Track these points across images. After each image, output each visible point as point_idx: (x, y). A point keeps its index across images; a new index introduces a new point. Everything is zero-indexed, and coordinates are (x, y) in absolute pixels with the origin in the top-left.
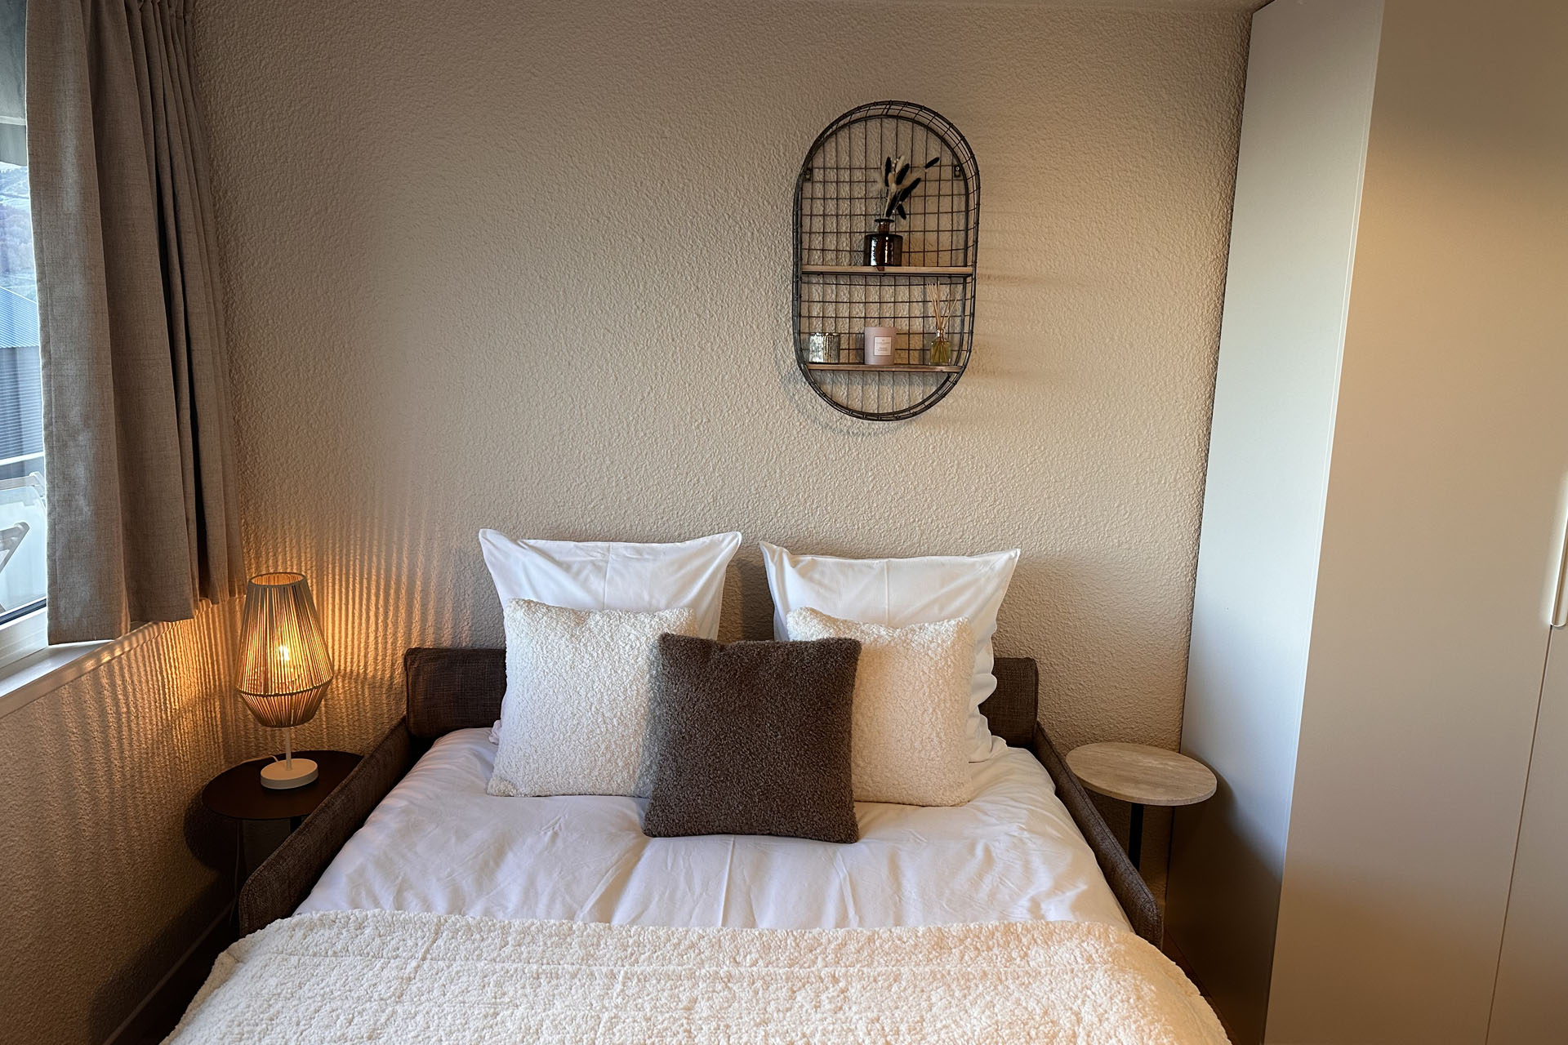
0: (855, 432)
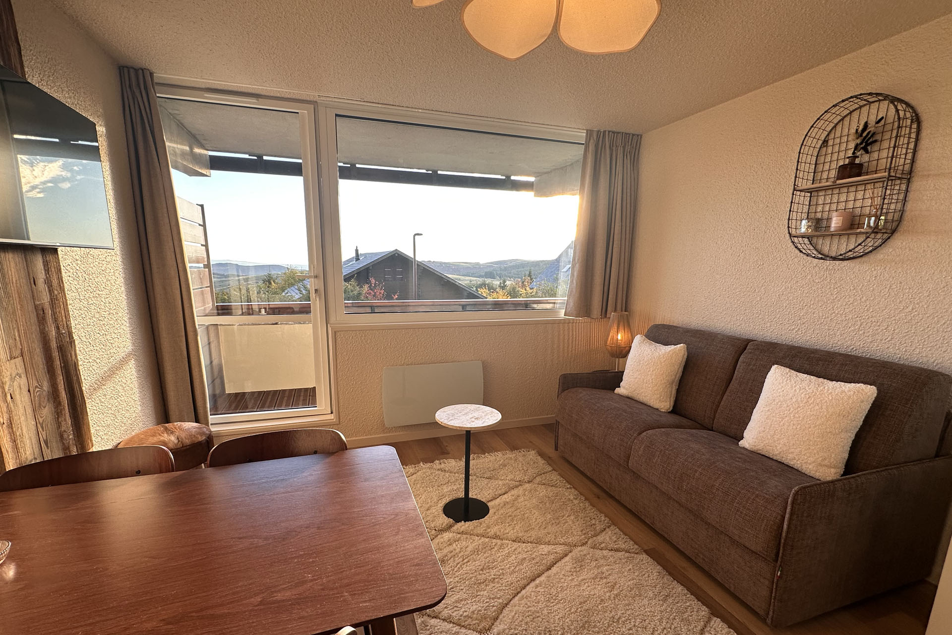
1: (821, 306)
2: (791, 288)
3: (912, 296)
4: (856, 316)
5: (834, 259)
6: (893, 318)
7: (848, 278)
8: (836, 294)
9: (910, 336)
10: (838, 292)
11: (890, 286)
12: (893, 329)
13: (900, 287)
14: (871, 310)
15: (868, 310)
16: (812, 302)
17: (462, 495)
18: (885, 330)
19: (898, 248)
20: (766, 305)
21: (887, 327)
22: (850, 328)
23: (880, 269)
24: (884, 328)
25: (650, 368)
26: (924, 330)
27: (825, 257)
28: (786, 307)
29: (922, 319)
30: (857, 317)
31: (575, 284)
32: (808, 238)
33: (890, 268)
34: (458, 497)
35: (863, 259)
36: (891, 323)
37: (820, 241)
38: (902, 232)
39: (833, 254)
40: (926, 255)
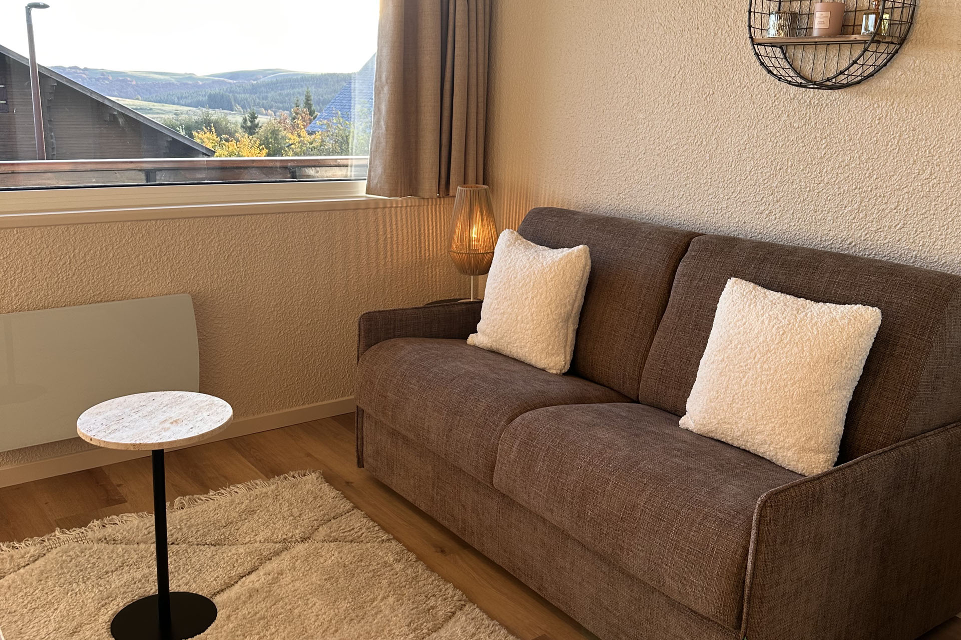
0: (816, 103)
1: (803, 170)
2: (758, 137)
3: (929, 153)
4: (854, 187)
5: (821, 86)
6: (905, 190)
7: (841, 120)
8: (825, 148)
9: (929, 219)
10: (827, 146)
11: (900, 136)
12: (905, 210)
13: (914, 136)
14: (875, 176)
15: (870, 176)
16: (790, 163)
17: (152, 589)
18: (895, 211)
19: (909, 70)
20: (721, 168)
21: (898, 206)
22: (845, 207)
23: (886, 104)
24: (893, 207)
25: (527, 293)
26: (947, 209)
27: (807, 83)
28: (750, 172)
29: (943, 192)
30: (856, 188)
31: (384, 127)
32: (781, 47)
33: (899, 104)
34: (147, 595)
35: (863, 87)
36: (903, 198)
37: (799, 53)
38: (914, 42)
39: (819, 78)
40: (947, 82)
